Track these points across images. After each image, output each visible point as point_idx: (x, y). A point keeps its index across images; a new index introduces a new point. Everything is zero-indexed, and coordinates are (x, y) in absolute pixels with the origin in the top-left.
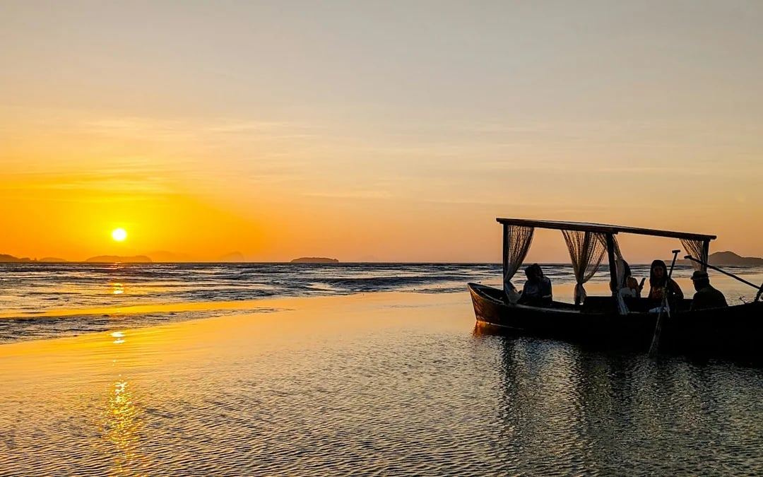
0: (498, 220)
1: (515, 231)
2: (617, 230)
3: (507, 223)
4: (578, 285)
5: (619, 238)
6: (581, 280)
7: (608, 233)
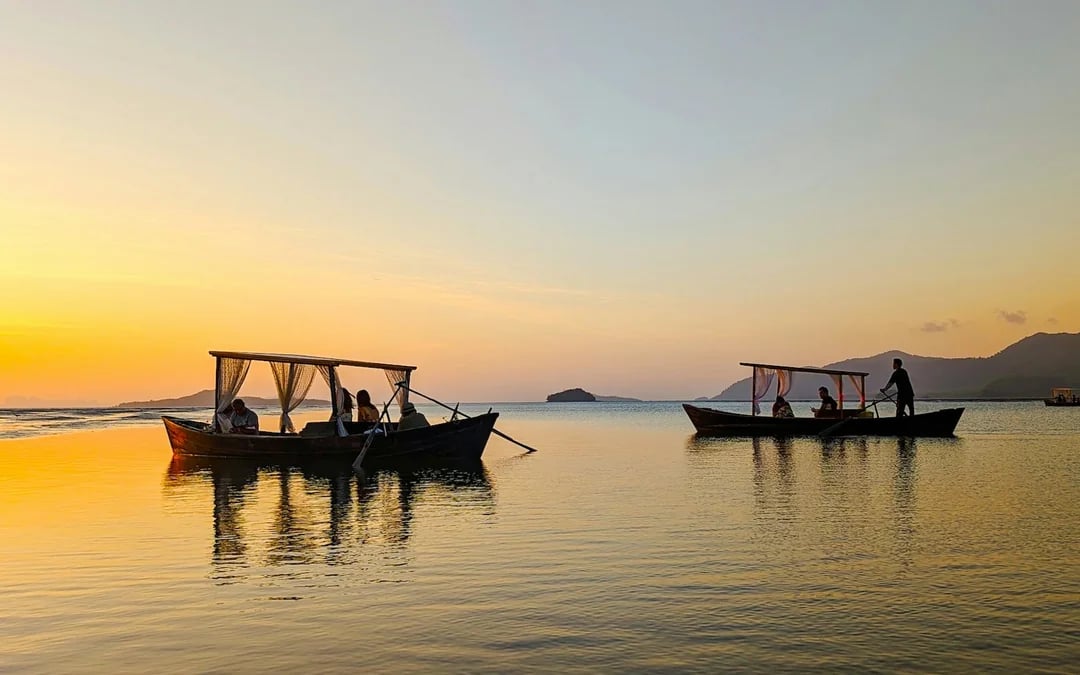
0: (210, 353)
1: (229, 365)
2: (338, 363)
3: (220, 356)
4: (283, 415)
5: (339, 369)
6: (286, 411)
7: (329, 366)
